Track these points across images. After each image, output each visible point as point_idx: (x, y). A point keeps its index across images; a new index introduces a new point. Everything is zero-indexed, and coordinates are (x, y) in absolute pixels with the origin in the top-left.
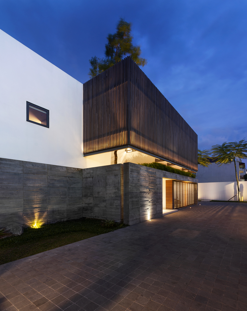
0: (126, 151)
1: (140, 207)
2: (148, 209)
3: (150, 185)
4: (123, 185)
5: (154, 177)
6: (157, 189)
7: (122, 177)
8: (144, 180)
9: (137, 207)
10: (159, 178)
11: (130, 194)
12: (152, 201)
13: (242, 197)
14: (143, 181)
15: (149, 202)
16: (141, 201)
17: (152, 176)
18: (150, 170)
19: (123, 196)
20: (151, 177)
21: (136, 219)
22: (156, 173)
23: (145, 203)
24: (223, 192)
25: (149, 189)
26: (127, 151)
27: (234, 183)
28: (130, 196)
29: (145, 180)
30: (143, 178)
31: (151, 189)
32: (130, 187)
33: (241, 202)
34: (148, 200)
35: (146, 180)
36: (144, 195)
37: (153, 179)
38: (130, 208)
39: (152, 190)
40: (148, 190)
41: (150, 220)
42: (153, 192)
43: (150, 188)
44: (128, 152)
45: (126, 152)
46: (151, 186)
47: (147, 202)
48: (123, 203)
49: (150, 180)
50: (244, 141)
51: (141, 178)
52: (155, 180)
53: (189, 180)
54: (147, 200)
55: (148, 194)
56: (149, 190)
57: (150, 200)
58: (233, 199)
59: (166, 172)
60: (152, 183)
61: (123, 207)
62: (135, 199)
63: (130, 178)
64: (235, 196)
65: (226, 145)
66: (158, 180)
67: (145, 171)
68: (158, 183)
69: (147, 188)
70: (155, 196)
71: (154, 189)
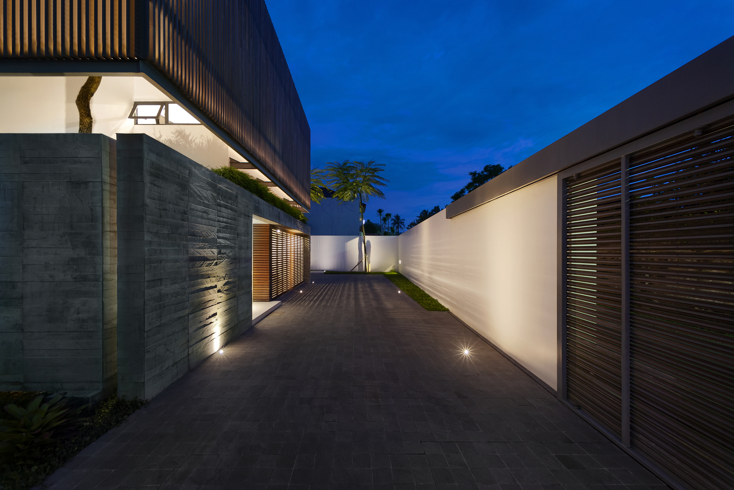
0: (131, 117)
1: (188, 315)
2: (215, 314)
3: (221, 235)
4: (115, 228)
5: (231, 209)
6: (240, 248)
7: (111, 193)
8: (202, 217)
9: (180, 318)
10: (245, 214)
11: (147, 267)
12: (226, 287)
13: (370, 265)
14: (199, 220)
15: (219, 291)
16: (194, 292)
17: (226, 207)
18: (222, 186)
19: (115, 277)
20: (223, 209)
21: (175, 364)
22: (237, 197)
23: (208, 297)
24: (343, 255)
25: (218, 247)
26: (136, 118)
27: (358, 238)
28: (148, 276)
29: (205, 215)
30: (200, 207)
31: (225, 247)
32: (147, 237)
33: (369, 273)
34: (216, 286)
35: (210, 216)
36: (205, 268)
37: (230, 216)
38: (147, 328)
39: (227, 251)
40: (215, 251)
41: (222, 352)
42: (228, 257)
43: (220, 243)
44: (140, 121)
45: (133, 120)
46: (223, 238)
47: (211, 291)
48: (115, 307)
49: (221, 219)
50: (374, 163)
51: (193, 206)
52: (235, 219)
53: (297, 228)
54: (213, 284)
55: (216, 264)
56: (219, 253)
57: (220, 285)
58: (357, 269)
59: (260, 200)
60: (225, 227)
61: (115, 322)
62: (168, 288)
63: (148, 201)
64: (360, 262)
65: (347, 165)
66: (242, 220)
67: (208, 183)
68: (241, 229)
69: (212, 243)
70: (235, 271)
71: (231, 247)
